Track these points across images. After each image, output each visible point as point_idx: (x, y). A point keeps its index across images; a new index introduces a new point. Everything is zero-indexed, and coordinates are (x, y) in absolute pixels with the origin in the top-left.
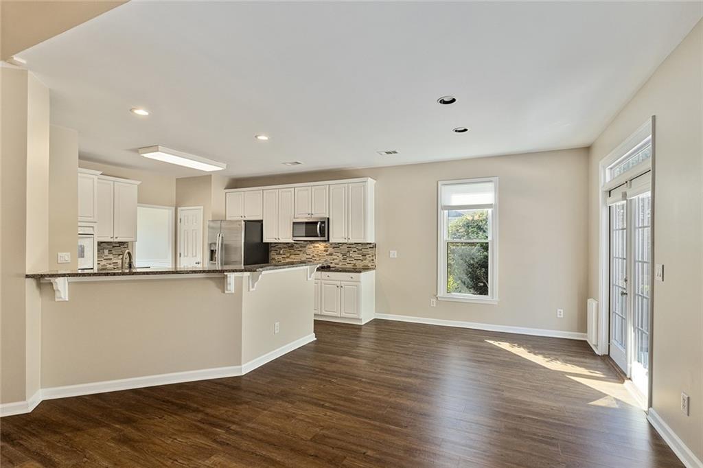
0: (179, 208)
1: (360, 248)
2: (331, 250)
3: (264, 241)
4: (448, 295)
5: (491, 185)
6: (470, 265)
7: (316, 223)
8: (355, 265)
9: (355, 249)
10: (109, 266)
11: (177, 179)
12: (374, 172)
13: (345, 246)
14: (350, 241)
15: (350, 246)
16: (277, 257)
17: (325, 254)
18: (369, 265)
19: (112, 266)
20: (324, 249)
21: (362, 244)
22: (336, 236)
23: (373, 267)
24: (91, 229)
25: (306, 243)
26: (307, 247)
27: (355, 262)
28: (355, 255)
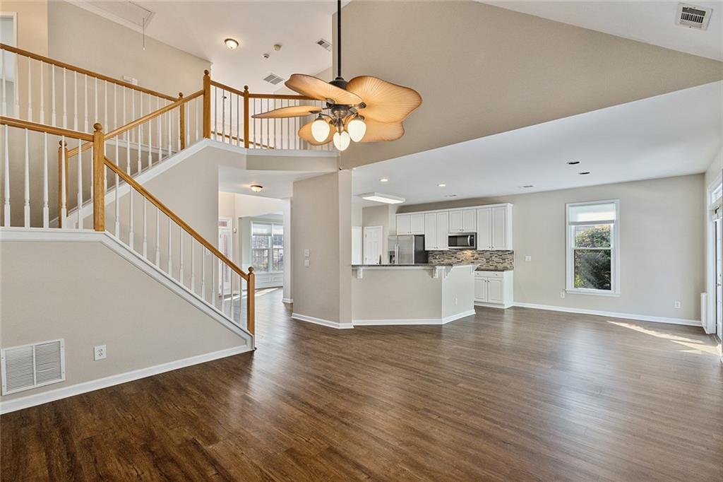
0: (365, 228)
1: (500, 254)
2: (476, 256)
3: (426, 250)
4: (576, 289)
5: (612, 206)
6: (595, 267)
7: (467, 236)
8: (496, 267)
9: (496, 255)
12: (512, 198)
13: (488, 253)
14: (493, 249)
15: (492, 252)
16: (433, 261)
17: (473, 258)
18: (508, 266)
20: (471, 255)
21: (502, 251)
22: (482, 245)
23: (512, 268)
25: (457, 250)
26: (458, 253)
27: (496, 264)
28: (496, 259)
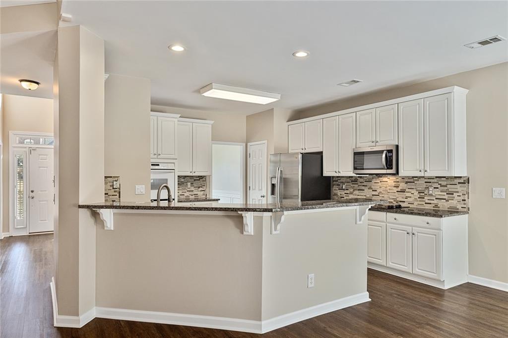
0: (249, 144)
1: (444, 183)
2: (402, 186)
3: (324, 175)
7: (382, 152)
8: (436, 206)
9: (436, 185)
10: (191, 197)
11: (247, 116)
12: (463, 79)
13: (422, 181)
14: (427, 175)
15: (429, 180)
16: (339, 193)
17: (395, 190)
18: (459, 207)
19: (193, 197)
20: (394, 184)
21: (447, 178)
23: (465, 210)
24: (173, 164)
25: (371, 177)
26: (374, 181)
27: (436, 201)
28: (437, 193)
